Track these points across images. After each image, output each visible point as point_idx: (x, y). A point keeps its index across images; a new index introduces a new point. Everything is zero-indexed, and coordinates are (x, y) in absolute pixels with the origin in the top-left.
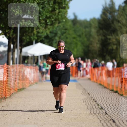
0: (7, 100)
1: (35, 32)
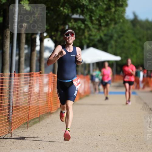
0: (52, 115)
1: (86, 34)
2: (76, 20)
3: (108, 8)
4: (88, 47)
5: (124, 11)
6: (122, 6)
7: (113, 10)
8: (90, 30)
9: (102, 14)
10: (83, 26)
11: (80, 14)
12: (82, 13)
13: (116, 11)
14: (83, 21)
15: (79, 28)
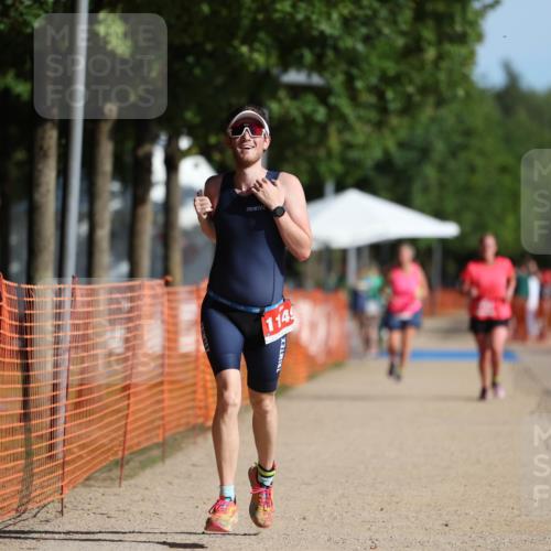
1: (334, 142)
2: (296, 91)
3: (414, 49)
4: (340, 188)
5: (470, 58)
6: (462, 39)
7: (431, 54)
8: (346, 126)
9: (391, 68)
10: (321, 114)
11: (312, 69)
12: (319, 66)
13: (440, 57)
14: (322, 94)
15: (309, 120)
